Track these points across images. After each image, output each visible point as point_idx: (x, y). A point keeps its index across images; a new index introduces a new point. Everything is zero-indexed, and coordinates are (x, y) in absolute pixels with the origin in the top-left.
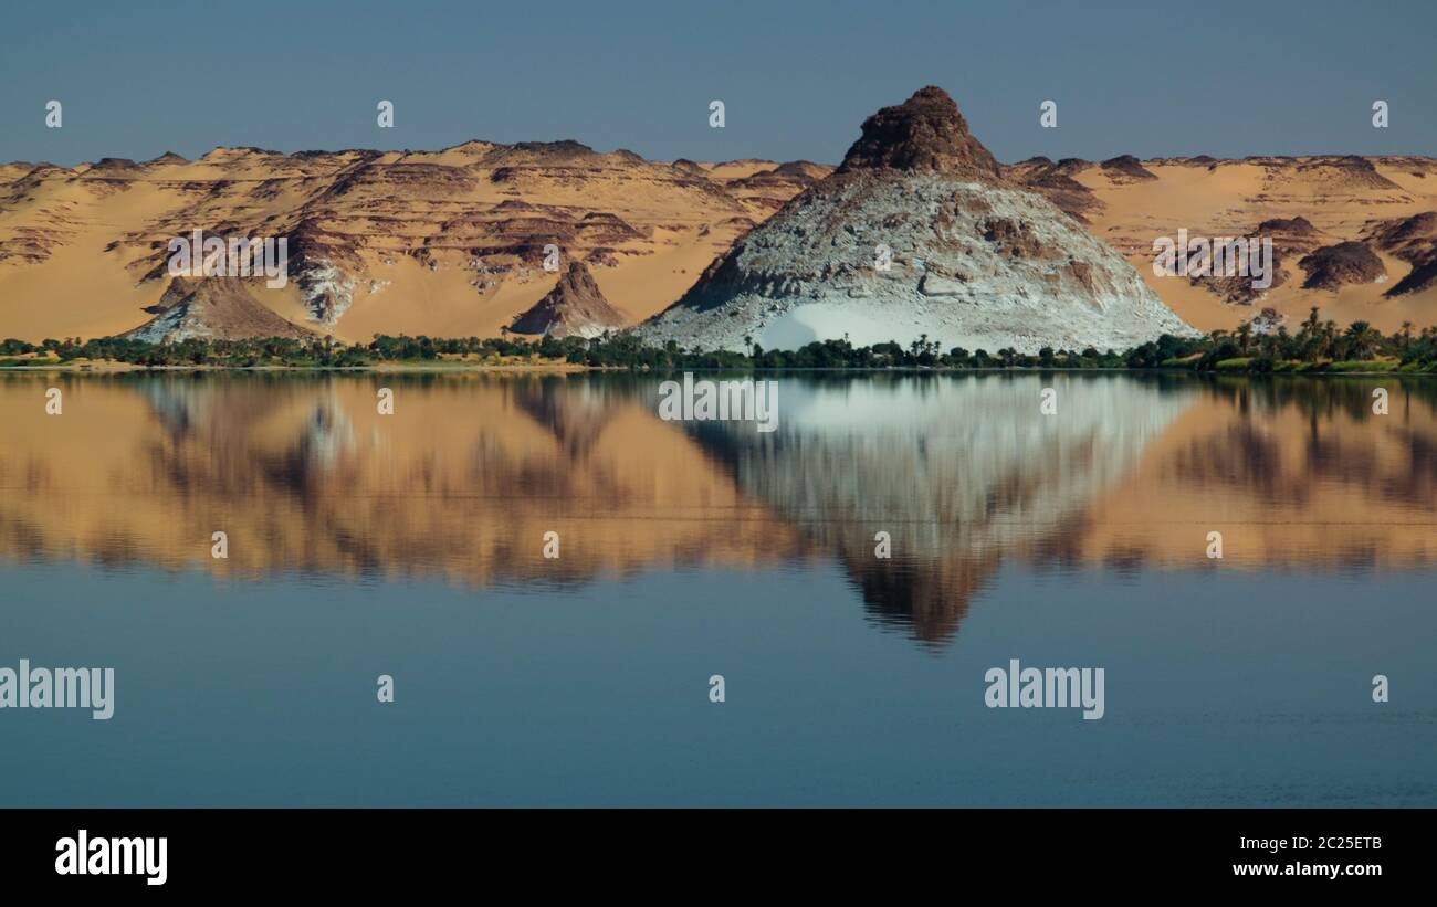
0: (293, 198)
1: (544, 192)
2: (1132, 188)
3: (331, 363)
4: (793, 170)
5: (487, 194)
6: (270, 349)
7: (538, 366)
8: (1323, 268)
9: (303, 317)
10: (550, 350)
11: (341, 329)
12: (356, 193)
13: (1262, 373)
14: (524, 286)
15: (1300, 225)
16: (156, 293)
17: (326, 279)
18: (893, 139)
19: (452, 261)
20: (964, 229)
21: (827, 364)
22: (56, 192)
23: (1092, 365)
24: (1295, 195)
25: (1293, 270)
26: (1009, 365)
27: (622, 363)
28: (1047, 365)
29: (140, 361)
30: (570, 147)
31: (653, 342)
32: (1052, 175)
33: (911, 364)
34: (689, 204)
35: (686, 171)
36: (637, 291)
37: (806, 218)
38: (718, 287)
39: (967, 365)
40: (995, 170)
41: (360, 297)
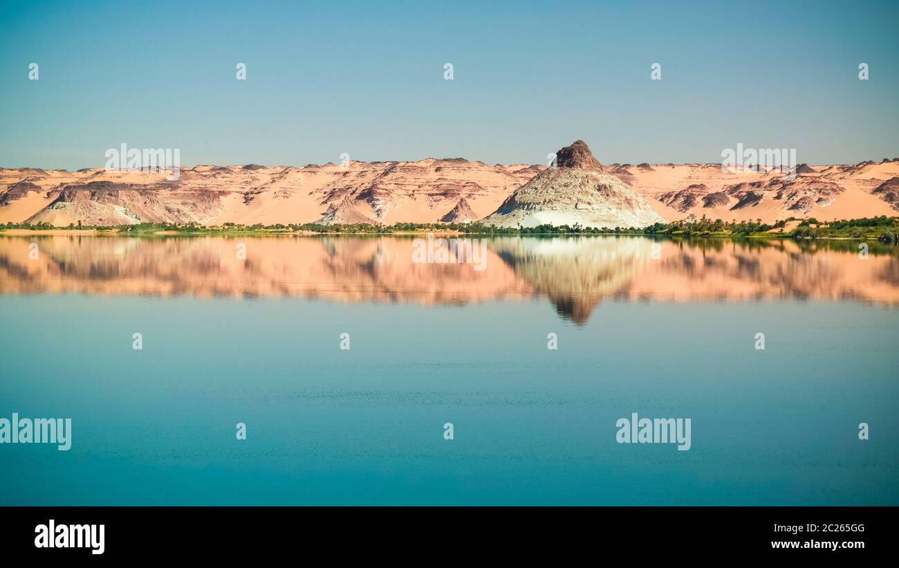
0: (370, 177)
1: (452, 175)
2: (647, 173)
3: (380, 232)
4: (534, 167)
5: (433, 176)
6: (361, 227)
7: (449, 233)
8: (709, 201)
9: (373, 216)
10: (453, 227)
11: (386, 220)
12: (390, 176)
13: (687, 236)
14: (446, 206)
15: (702, 186)
16: (325, 208)
17: (380, 204)
18: (567, 158)
19: (422, 198)
20: (590, 187)
21: (545, 232)
22: (293, 176)
23: (633, 233)
24: (700, 176)
25: (700, 201)
26: (605, 232)
27: (477, 232)
28: (618, 232)
29: (319, 231)
30: (461, 160)
31: (487, 225)
32: (621, 170)
33: (573, 232)
34: (500, 179)
35: (499, 168)
36: (483, 208)
37: (538, 184)
38: (509, 206)
39: (591, 232)
40: (601, 168)
41: (392, 210)
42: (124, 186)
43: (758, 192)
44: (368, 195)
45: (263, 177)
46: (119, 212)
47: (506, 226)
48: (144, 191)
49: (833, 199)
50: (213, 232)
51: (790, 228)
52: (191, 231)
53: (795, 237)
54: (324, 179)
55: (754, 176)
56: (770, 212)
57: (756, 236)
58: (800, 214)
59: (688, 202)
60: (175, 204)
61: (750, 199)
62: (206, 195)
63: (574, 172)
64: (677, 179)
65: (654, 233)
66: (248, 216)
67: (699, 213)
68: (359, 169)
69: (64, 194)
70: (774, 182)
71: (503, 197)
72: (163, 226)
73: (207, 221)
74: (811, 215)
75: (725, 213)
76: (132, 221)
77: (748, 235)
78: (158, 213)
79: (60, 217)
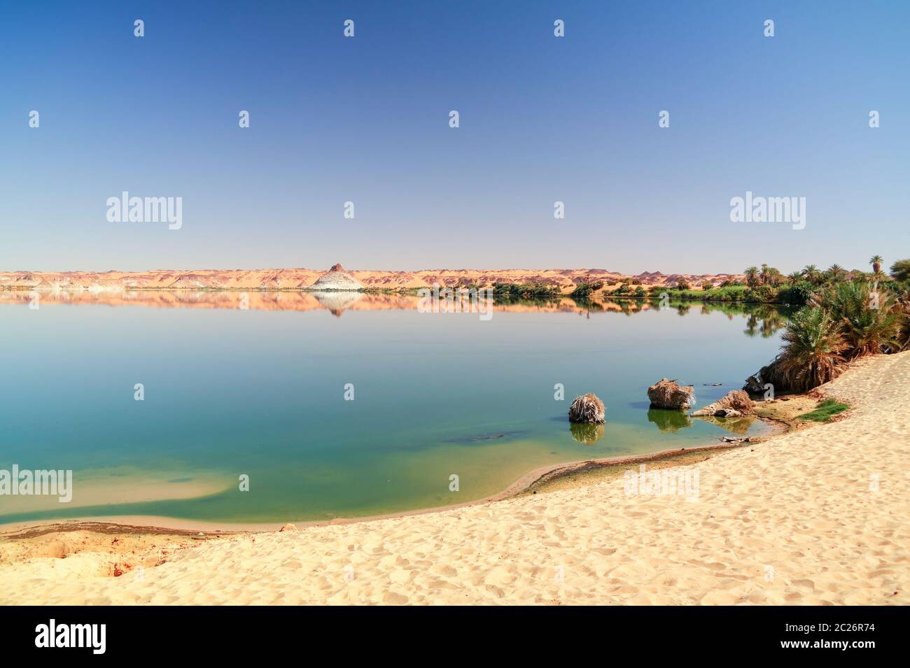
0: (275, 274)
1: (300, 273)
2: (358, 273)
3: (279, 290)
4: (325, 271)
5: (295, 273)
6: (273, 288)
7: (299, 290)
8: (376, 281)
9: (276, 285)
10: (301, 289)
11: (280, 287)
12: (281, 273)
13: (369, 291)
14: (299, 282)
15: (374, 277)
16: (261, 283)
17: (279, 281)
18: (334, 269)
19: (291, 280)
20: (341, 277)
21: (328, 290)
22: (252, 273)
23: (354, 290)
24: (374, 274)
25: (373, 281)
26: (346, 290)
27: (308, 290)
28: (349, 290)
29: (260, 290)
30: (303, 269)
31: (311, 288)
32: (351, 272)
33: (336, 290)
34: (315, 274)
35: (315, 271)
36: (310, 283)
37: (326, 276)
38: (317, 283)
39: (342, 290)
40: (345, 272)
41: (281, 283)
42: (199, 276)
43: (390, 279)
44: (275, 279)
45: (243, 273)
46: (198, 284)
47: (317, 288)
48: (206, 277)
49: (411, 281)
50: (227, 290)
51: (398, 290)
52: (220, 289)
53: (399, 292)
54: (261, 274)
55: (390, 275)
56: (394, 285)
57: (389, 292)
58: (402, 286)
59: (370, 282)
60: (215, 281)
61: (388, 281)
62: (225, 279)
63: (337, 272)
64: (367, 275)
65: (360, 290)
66: (238, 285)
67: (373, 285)
68: (271, 271)
69: (180, 278)
70: (394, 276)
71: (316, 280)
72: (211, 288)
73: (225, 286)
74: (405, 286)
75: (381, 285)
76: (202, 286)
77: (386, 291)
78: (210, 283)
79: (179, 285)
